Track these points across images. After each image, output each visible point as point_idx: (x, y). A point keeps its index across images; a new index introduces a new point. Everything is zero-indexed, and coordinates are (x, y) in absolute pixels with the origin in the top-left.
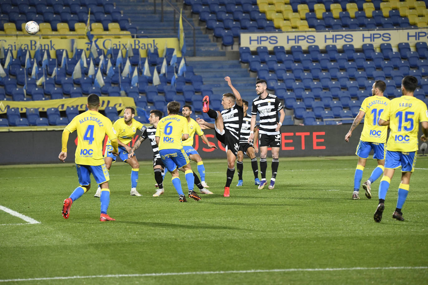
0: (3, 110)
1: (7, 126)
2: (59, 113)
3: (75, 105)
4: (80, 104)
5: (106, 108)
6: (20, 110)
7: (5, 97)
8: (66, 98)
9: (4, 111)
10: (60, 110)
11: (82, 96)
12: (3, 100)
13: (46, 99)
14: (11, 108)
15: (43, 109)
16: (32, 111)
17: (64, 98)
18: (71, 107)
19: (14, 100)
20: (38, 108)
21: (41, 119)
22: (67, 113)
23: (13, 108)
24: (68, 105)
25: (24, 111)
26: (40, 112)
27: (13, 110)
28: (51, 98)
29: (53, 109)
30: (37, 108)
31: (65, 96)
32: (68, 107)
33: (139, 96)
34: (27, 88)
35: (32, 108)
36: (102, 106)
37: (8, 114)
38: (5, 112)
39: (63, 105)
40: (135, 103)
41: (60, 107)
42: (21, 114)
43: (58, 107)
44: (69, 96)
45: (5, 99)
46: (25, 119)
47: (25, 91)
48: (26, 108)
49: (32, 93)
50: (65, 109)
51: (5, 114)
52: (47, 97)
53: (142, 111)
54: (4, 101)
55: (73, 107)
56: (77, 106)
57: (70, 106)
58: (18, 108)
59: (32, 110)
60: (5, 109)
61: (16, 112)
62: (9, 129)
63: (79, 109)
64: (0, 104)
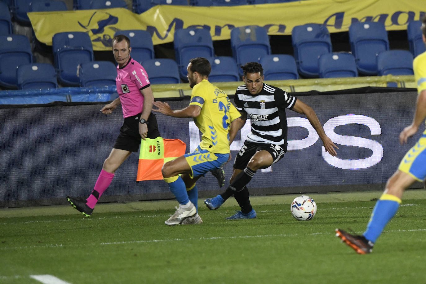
0: (163, 33)
4: (391, 14)
6: (212, 32)
9: (166, 36)
10: (332, 30)
12: (162, 2)
14: (185, 27)
15: (282, 28)
16: (249, 34)
18: (364, 21)
19: (194, 3)
20: (268, 26)
21: (276, 59)
22: (353, 38)
23: (193, 27)
24: (355, 16)
25: (225, 34)
26: (273, 38)
27: (192, 33)
29: (310, 29)
30: (262, 25)
32: (354, 20)
35: (247, 27)
37: (178, 45)
38: (170, 38)
39: (340, 16)
41: (332, 21)
42: (217, 44)
43: (326, 21)
45: (169, 1)
46: (228, 60)
48: (230, 26)
50: (345, 27)
51: (170, 45)
54: (165, 7)
55: (369, 19)
56: (383, 17)
57: (361, 17)
58: (207, 28)
59: (248, 31)
60: (169, 30)
61: (200, 39)
62: (181, 91)
63: (389, 26)
64: (155, 16)
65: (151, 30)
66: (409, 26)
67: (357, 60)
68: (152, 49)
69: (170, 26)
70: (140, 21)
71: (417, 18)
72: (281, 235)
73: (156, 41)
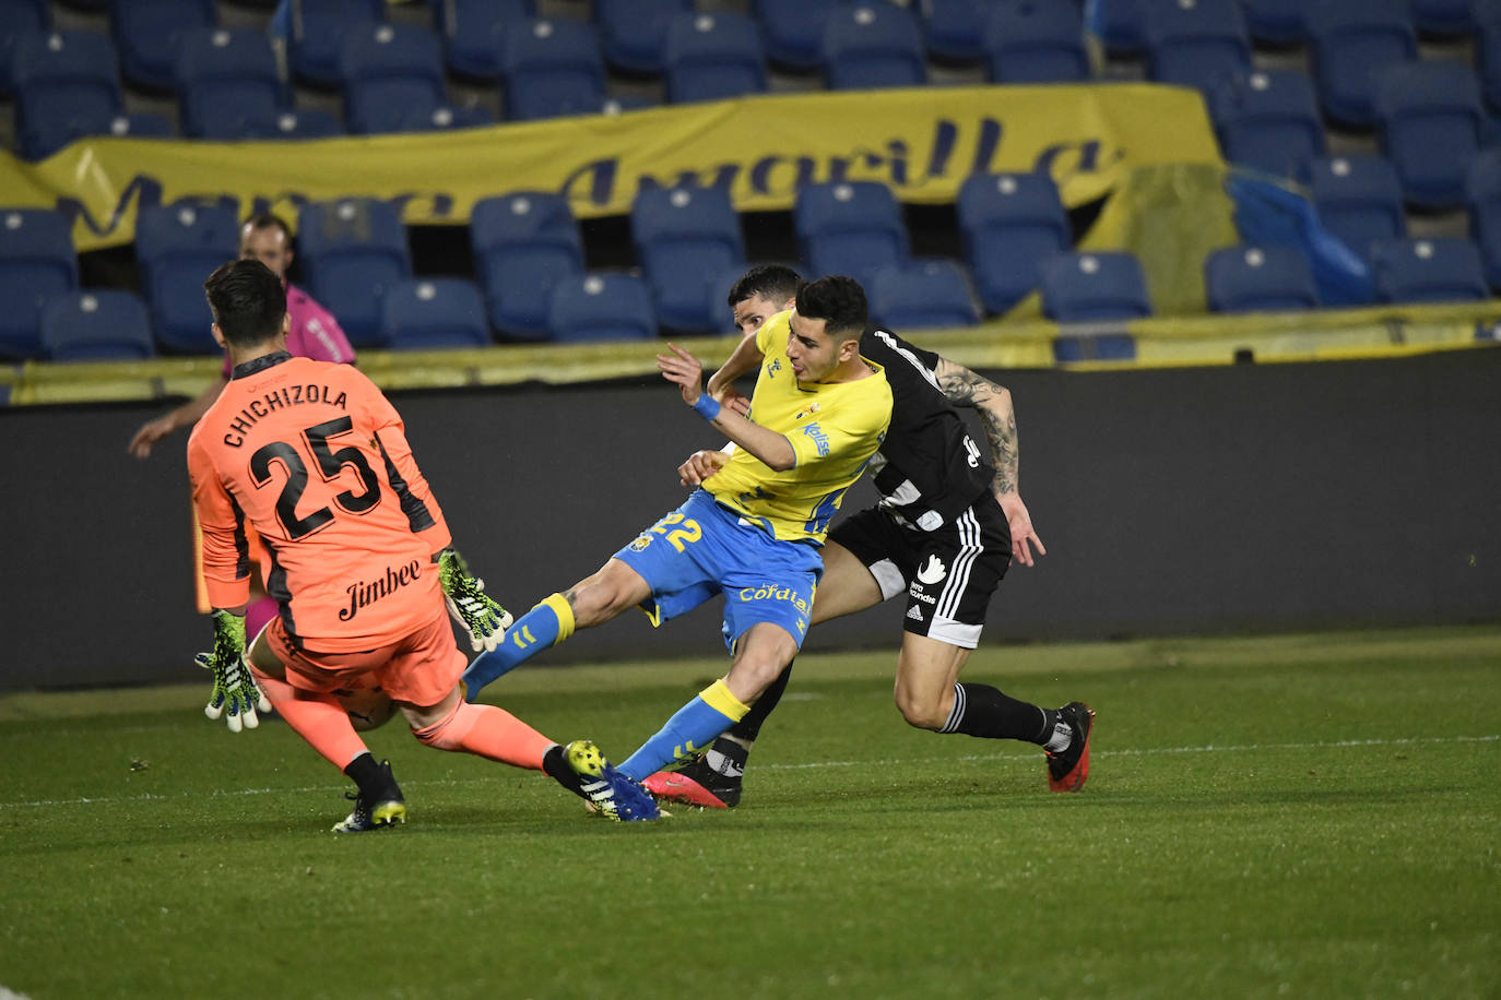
0: (105, 217)
1: (140, 352)
2: (573, 237)
3: (704, 161)
4: (748, 158)
5: (967, 186)
7: (117, 110)
8: (627, 106)
10: (583, 208)
11: (761, 88)
12: (102, 130)
13: (458, 124)
14: (168, 197)
15: (443, 203)
16: (352, 222)
17: (612, 110)
18: (673, 182)
19: (191, 131)
20: (401, 201)
21: (426, 291)
22: (643, 232)
23: (189, 201)
24: (648, 169)
26: (418, 233)
27: (187, 217)
28: (510, 113)
29: (521, 207)
30: (386, 193)
31: (622, 89)
32: (647, 183)
33: (1251, 70)
34: (299, 33)
35: (345, 201)
36: (937, 166)
37: (146, 251)
38: (125, 231)
39: (604, 171)
40: (1222, 134)
41: (584, 184)
43: (568, 183)
44: (656, 90)
45: (120, 126)
47: (279, 46)
48: (297, 200)
49: (349, 66)
50: (622, 198)
51: (123, 255)
52: (472, 99)
53: (1279, 205)
54: (108, 144)
55: (687, 179)
56: (727, 173)
57: (664, 171)
58: (229, 203)
59: (347, 212)
60: (121, 209)
61: (210, 235)
62: (157, 381)
63: (744, 197)
64: (81, 170)
65: (70, 208)
66: (801, 201)
67: (655, 295)
68: (74, 263)
69: (125, 198)
70: (38, 183)
71: (821, 174)
72: (443, 781)
73: (83, 239)
